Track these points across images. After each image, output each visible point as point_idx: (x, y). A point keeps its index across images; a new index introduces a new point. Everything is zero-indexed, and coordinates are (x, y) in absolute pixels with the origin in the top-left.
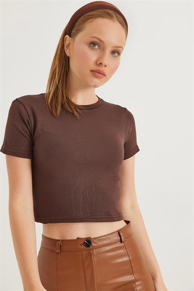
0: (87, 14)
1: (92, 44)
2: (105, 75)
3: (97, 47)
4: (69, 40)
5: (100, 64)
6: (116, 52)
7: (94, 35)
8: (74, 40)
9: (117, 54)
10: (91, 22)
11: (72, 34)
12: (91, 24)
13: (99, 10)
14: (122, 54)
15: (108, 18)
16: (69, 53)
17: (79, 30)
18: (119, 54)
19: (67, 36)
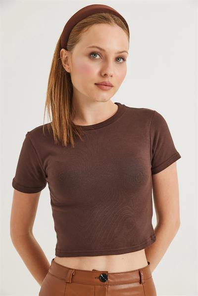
0: (81, 22)
1: (92, 55)
2: (112, 86)
3: (98, 57)
4: (65, 54)
5: (105, 75)
6: (120, 58)
7: (93, 45)
8: (72, 53)
9: (122, 61)
10: (86, 31)
11: (68, 47)
12: (87, 32)
13: (94, 15)
14: (128, 59)
15: (105, 23)
16: (69, 68)
17: (75, 42)
18: (124, 60)
19: (63, 50)
